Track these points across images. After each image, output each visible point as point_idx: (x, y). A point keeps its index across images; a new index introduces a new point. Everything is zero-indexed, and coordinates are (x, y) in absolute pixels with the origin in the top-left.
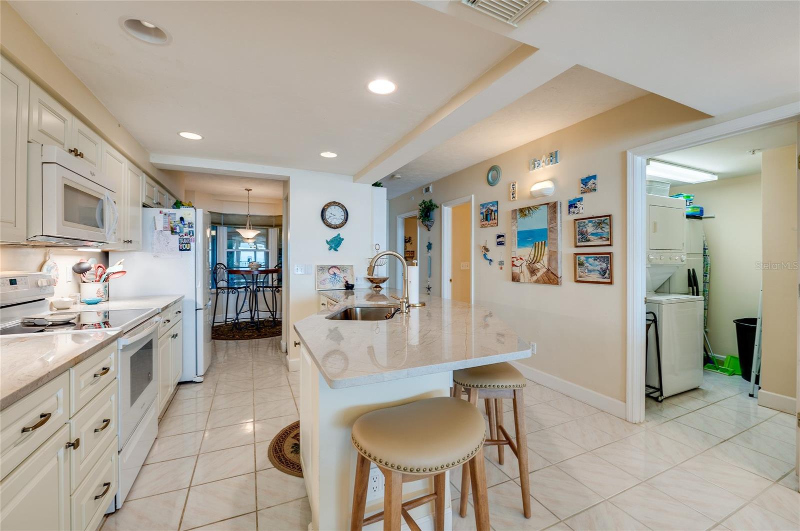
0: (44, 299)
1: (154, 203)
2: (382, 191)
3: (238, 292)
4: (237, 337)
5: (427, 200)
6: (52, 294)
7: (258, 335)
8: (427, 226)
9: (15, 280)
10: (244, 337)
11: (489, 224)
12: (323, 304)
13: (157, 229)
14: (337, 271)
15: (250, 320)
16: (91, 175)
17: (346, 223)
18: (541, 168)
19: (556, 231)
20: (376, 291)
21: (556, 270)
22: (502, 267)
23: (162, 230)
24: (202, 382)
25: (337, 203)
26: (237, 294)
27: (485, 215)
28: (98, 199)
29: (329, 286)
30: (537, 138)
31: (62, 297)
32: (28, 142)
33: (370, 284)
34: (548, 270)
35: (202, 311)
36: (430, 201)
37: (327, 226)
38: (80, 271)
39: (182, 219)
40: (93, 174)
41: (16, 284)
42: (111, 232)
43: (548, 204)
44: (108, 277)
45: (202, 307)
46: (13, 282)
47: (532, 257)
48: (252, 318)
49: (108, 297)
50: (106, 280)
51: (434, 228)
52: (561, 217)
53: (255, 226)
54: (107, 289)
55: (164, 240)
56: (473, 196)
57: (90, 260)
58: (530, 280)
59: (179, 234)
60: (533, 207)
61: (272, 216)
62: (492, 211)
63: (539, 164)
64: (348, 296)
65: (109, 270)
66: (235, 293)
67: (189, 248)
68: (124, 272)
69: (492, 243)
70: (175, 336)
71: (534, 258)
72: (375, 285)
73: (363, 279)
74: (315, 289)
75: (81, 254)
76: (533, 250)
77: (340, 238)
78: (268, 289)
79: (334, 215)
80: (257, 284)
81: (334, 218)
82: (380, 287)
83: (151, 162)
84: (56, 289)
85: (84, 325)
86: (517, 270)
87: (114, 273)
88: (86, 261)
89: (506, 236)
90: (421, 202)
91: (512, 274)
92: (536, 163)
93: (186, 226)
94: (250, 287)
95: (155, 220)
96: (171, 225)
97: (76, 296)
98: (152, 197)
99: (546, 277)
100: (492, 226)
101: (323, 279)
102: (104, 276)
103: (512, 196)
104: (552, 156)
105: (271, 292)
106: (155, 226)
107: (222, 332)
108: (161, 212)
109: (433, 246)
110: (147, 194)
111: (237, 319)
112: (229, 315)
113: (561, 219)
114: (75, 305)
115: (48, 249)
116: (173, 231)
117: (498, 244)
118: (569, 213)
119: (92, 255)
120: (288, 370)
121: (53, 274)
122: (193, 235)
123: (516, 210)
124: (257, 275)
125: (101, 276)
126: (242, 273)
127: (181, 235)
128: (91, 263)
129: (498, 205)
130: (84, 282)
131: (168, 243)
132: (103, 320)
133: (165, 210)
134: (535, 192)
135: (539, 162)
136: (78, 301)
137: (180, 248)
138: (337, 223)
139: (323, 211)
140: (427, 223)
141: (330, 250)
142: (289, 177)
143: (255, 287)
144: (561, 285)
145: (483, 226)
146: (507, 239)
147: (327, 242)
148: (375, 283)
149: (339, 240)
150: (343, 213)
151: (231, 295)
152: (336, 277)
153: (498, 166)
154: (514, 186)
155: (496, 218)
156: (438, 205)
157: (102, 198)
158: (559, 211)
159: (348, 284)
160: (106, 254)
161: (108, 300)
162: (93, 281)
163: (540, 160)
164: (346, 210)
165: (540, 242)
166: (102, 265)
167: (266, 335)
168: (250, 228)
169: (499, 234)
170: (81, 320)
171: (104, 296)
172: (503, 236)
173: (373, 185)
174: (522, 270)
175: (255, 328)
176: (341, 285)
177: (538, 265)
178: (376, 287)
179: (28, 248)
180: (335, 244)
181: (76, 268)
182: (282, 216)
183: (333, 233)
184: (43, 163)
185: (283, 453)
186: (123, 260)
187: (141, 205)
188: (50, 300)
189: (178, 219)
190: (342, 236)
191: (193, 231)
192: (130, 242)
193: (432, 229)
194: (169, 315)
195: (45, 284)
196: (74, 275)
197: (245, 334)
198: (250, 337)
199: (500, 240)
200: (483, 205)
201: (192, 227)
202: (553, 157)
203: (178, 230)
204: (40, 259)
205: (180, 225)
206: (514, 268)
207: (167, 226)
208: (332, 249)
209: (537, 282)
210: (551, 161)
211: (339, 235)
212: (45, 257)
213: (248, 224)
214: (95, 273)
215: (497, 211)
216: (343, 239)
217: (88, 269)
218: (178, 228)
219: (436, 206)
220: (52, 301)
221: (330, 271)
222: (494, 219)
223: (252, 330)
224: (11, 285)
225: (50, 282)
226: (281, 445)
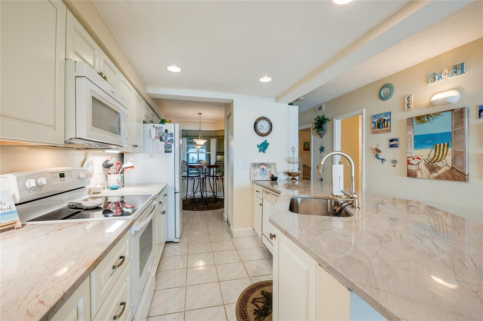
0: (84, 187)
1: (149, 121)
2: (295, 109)
3: (194, 179)
4: (195, 208)
5: (321, 115)
6: (89, 183)
7: (207, 208)
8: (320, 135)
9: (64, 174)
10: (198, 209)
11: (381, 131)
12: (257, 191)
13: (152, 138)
14: (264, 167)
15: (201, 197)
16: (112, 93)
17: (271, 132)
18: (443, 80)
19: (464, 134)
20: (292, 182)
21: (463, 167)
22: (395, 164)
23: (154, 138)
24: (178, 242)
25: (265, 118)
26: (193, 180)
27: (376, 123)
28: (117, 113)
29: (259, 178)
30: (438, 55)
31: (96, 185)
32: (66, 59)
33: (287, 177)
34: (453, 168)
35: (179, 194)
36: (323, 116)
37: (258, 134)
38: (107, 166)
39: (166, 131)
40: (113, 93)
41: (64, 176)
42: (125, 138)
43: (453, 110)
44: (123, 171)
45: (178, 191)
46: (62, 175)
47: (432, 157)
48: (202, 196)
49: (124, 183)
50: (122, 172)
51: (326, 136)
52: (468, 121)
53: (203, 137)
54: (123, 178)
55: (156, 145)
56: (364, 109)
57: (113, 159)
58: (429, 176)
59: (164, 141)
60: (433, 114)
61: (212, 131)
62: (385, 120)
63: (441, 77)
64: (273, 186)
65: (124, 166)
66: (192, 180)
67: (170, 151)
68: (132, 167)
69: (384, 146)
70: (164, 213)
71: (433, 158)
72: (291, 177)
73: (282, 173)
74: (250, 180)
75: (108, 154)
76: (433, 151)
77: (267, 143)
78: (211, 177)
79: (263, 127)
80: (205, 174)
81: (263, 129)
82: (295, 179)
83: (148, 93)
84: (92, 179)
85: (110, 203)
86: (413, 168)
87: (127, 168)
88: (110, 159)
89: (400, 140)
90: (316, 117)
91: (408, 171)
92: (436, 76)
93: (169, 136)
94: (201, 176)
95: (150, 132)
96: (160, 135)
97: (104, 184)
98: (148, 117)
99: (449, 175)
100: (384, 132)
101: (255, 173)
102: (121, 170)
103: (406, 107)
104: (456, 68)
105: (213, 180)
106: (151, 135)
107: (186, 205)
108: (154, 126)
109: (324, 149)
110: (145, 115)
111: (194, 196)
112: (189, 193)
113: (468, 123)
114: (103, 190)
115: (87, 151)
116: (161, 139)
117: (390, 147)
118: (480, 117)
119: (113, 155)
120: (232, 237)
121: (90, 168)
122: (173, 142)
123: (412, 118)
124: (206, 168)
125: (119, 170)
126: (197, 167)
127: (166, 142)
128: (114, 161)
129: (391, 115)
130: (110, 174)
131: (158, 147)
132: (120, 200)
133: (156, 125)
134: (437, 100)
135: (440, 75)
136: (106, 186)
137: (165, 151)
138: (265, 132)
139: (256, 124)
140: (321, 132)
141: (260, 152)
142: (233, 100)
143: (204, 176)
144: (468, 181)
145: (374, 133)
146: (401, 143)
147: (258, 146)
148: (292, 176)
149: (266, 144)
150: (269, 125)
151: (189, 181)
152: (264, 171)
153: (391, 84)
154: (409, 99)
155: (389, 125)
156: (329, 119)
157: (119, 112)
158: (466, 115)
159: (273, 177)
160: (122, 155)
161: (123, 186)
162: (114, 173)
163: (441, 74)
164: (271, 122)
165: (442, 145)
166: (119, 162)
167: (212, 208)
168: (201, 139)
169: (392, 138)
170: (108, 199)
171: (121, 184)
172: (397, 140)
173: (289, 104)
174: (420, 168)
175: (204, 202)
176: (268, 177)
177: (439, 164)
178: (293, 179)
179: (74, 150)
180: (263, 147)
181: (105, 164)
182: (224, 130)
183: (262, 140)
184: (76, 77)
185: (248, 319)
186: (132, 159)
187: (142, 122)
188: (88, 187)
189: (164, 131)
190: (268, 142)
191: (173, 139)
192: (136, 146)
193: (324, 136)
194: (161, 198)
195: (84, 176)
196: (103, 169)
197: (199, 207)
198: (202, 209)
199: (393, 143)
200: (375, 117)
201: (173, 136)
202: (458, 69)
203: (164, 139)
204: (82, 158)
205: (165, 135)
206: (410, 166)
207: (157, 136)
208: (262, 151)
209: (438, 178)
210: (456, 72)
211: (266, 141)
212: (85, 157)
213: (200, 136)
214: (115, 168)
215: (390, 120)
216: (269, 144)
217: (111, 165)
218: (164, 137)
219: (329, 120)
220: (90, 187)
221: (260, 167)
222: (387, 126)
223: (203, 204)
224: (60, 177)
225: (87, 174)
226: (245, 309)
